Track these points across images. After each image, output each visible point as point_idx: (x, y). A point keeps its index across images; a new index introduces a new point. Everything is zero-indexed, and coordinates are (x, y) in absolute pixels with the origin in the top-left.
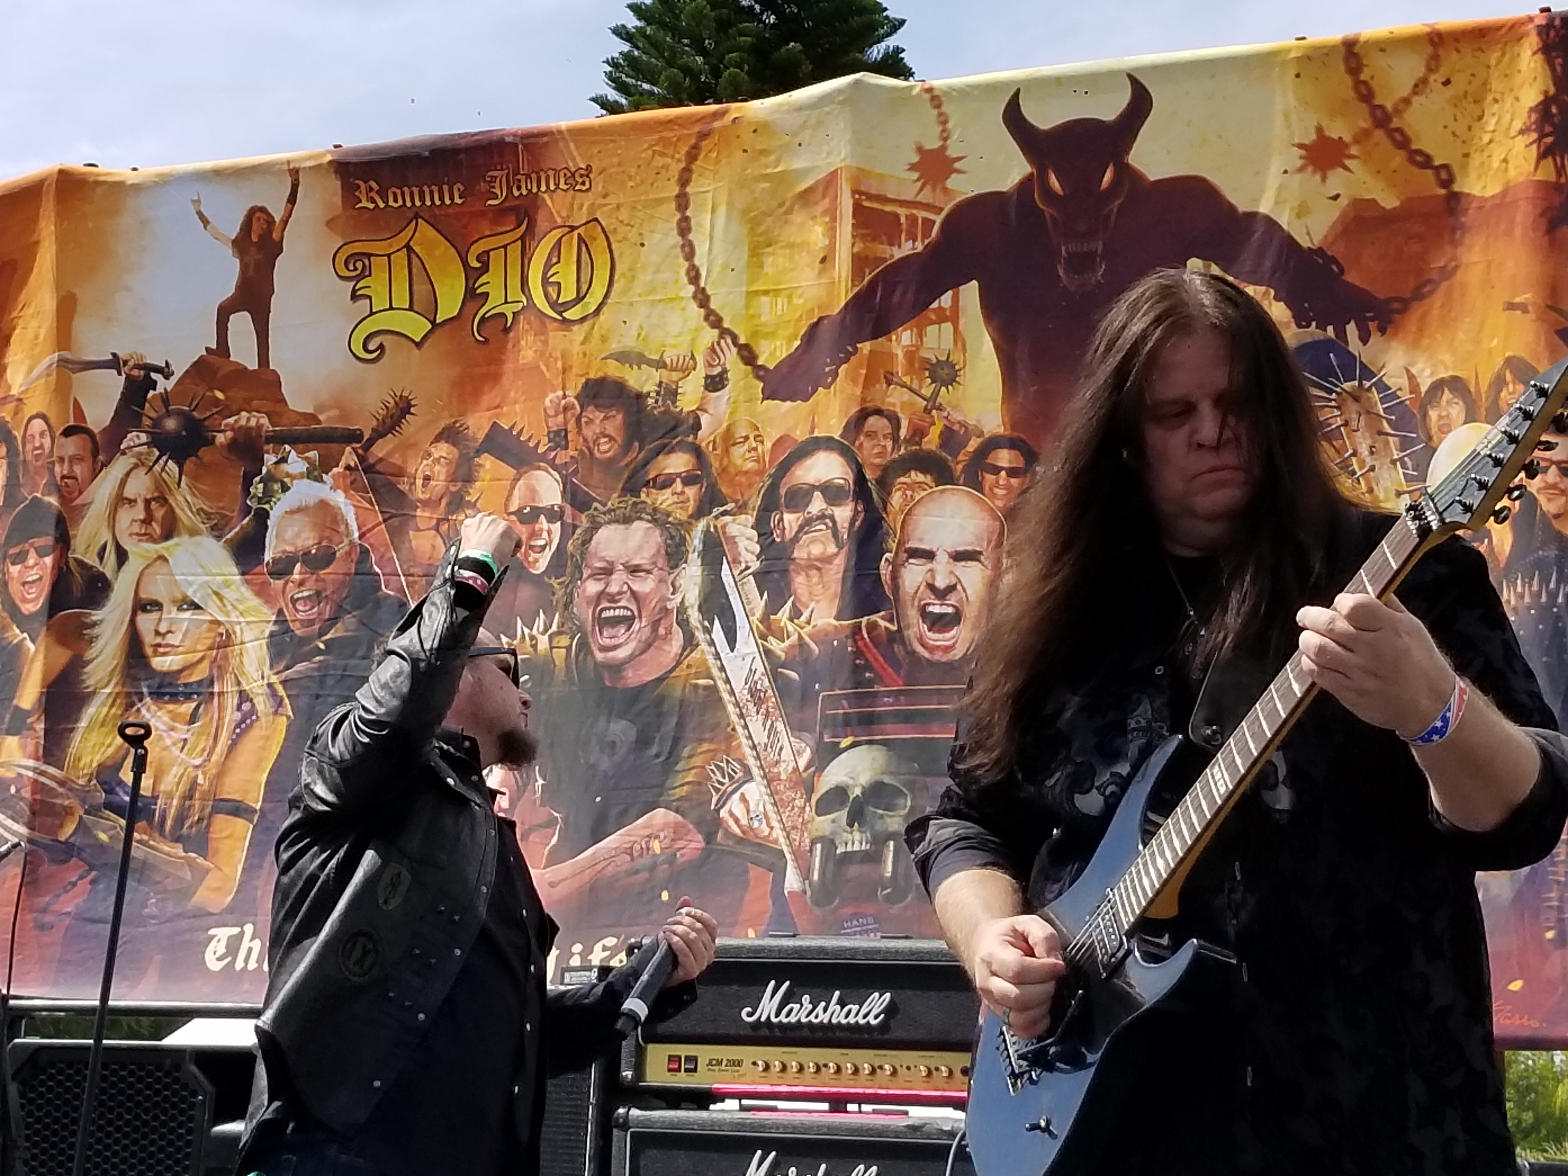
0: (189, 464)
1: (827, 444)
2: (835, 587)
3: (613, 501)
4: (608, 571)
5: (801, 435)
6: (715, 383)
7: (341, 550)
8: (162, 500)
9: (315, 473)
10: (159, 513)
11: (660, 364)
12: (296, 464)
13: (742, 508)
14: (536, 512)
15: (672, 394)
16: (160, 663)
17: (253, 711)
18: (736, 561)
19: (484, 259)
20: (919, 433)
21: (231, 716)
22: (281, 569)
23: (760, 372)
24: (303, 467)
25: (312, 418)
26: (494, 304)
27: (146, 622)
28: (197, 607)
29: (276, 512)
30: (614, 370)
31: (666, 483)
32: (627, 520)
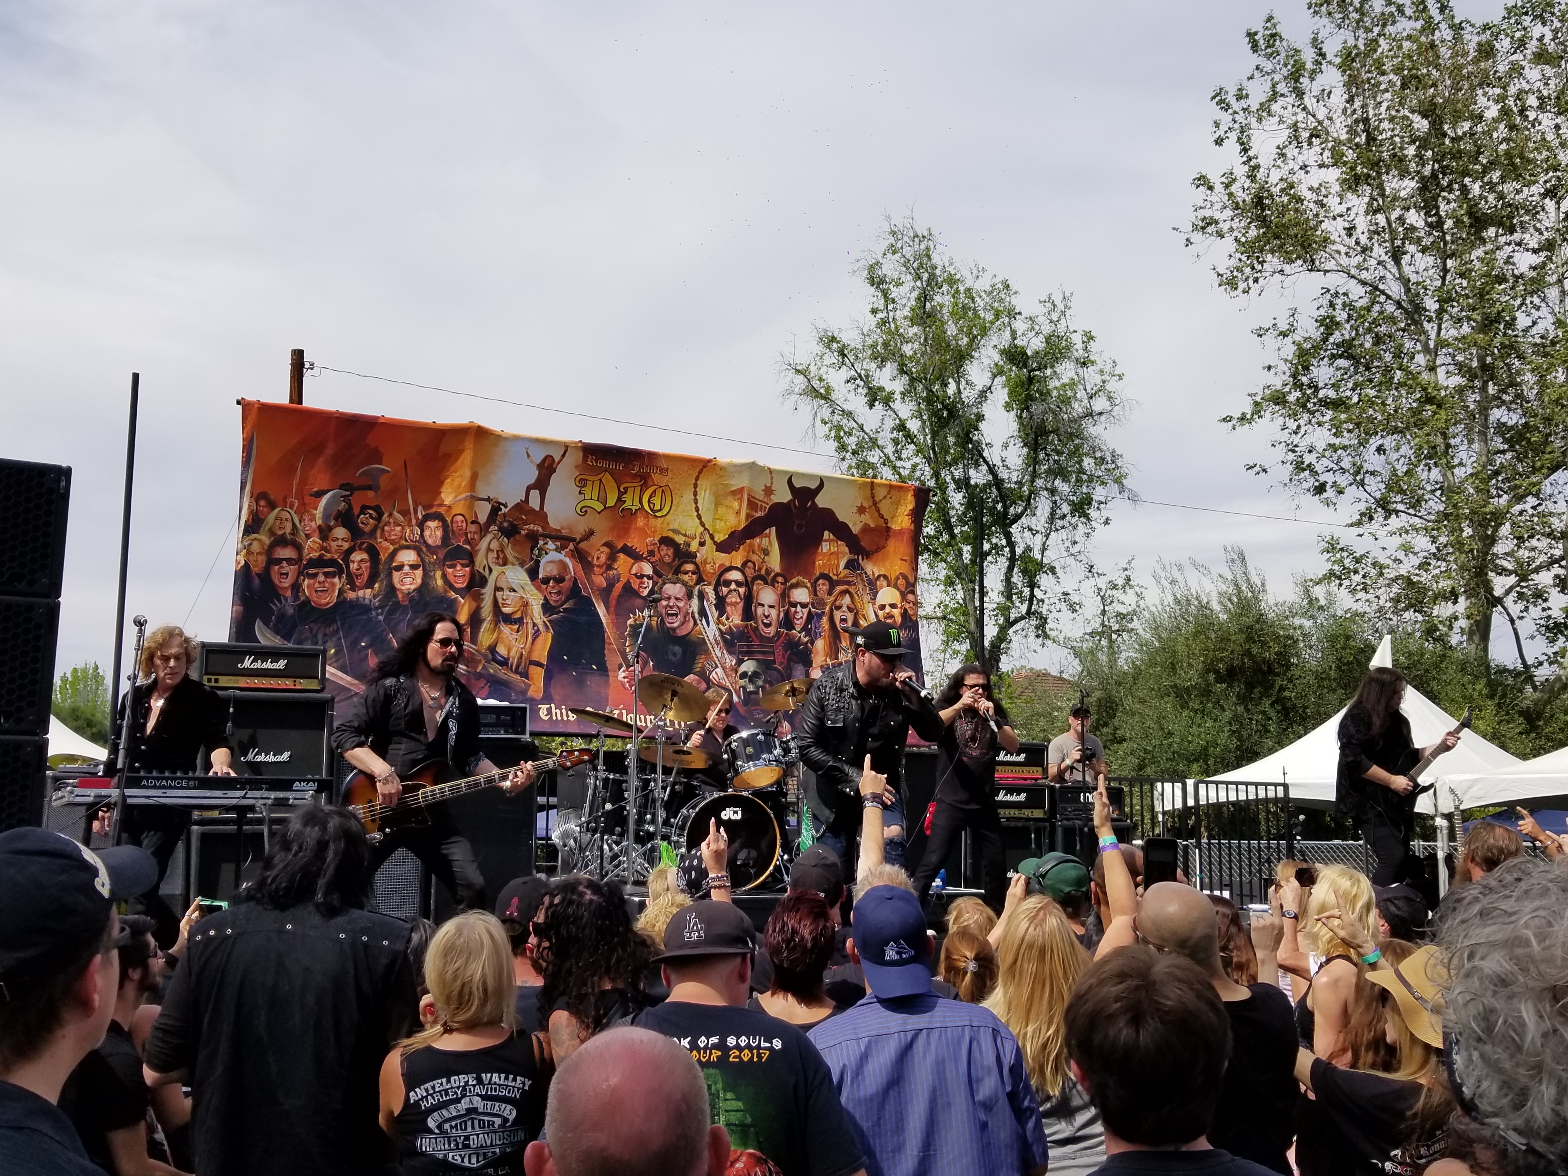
0: (512, 539)
1: (736, 568)
2: (740, 612)
3: (670, 576)
4: (669, 598)
5: (727, 564)
6: (702, 544)
7: (567, 577)
8: (503, 551)
9: (558, 550)
10: (501, 556)
11: (685, 535)
12: (551, 545)
13: (709, 584)
14: (642, 576)
15: (689, 545)
16: (506, 610)
17: (538, 630)
18: (708, 600)
19: (626, 489)
20: (760, 569)
21: (531, 631)
22: (546, 581)
23: (715, 542)
24: (553, 547)
25: (559, 531)
26: (628, 504)
27: (499, 594)
28: (515, 591)
29: (543, 561)
30: (671, 534)
31: (686, 573)
32: (675, 583)
